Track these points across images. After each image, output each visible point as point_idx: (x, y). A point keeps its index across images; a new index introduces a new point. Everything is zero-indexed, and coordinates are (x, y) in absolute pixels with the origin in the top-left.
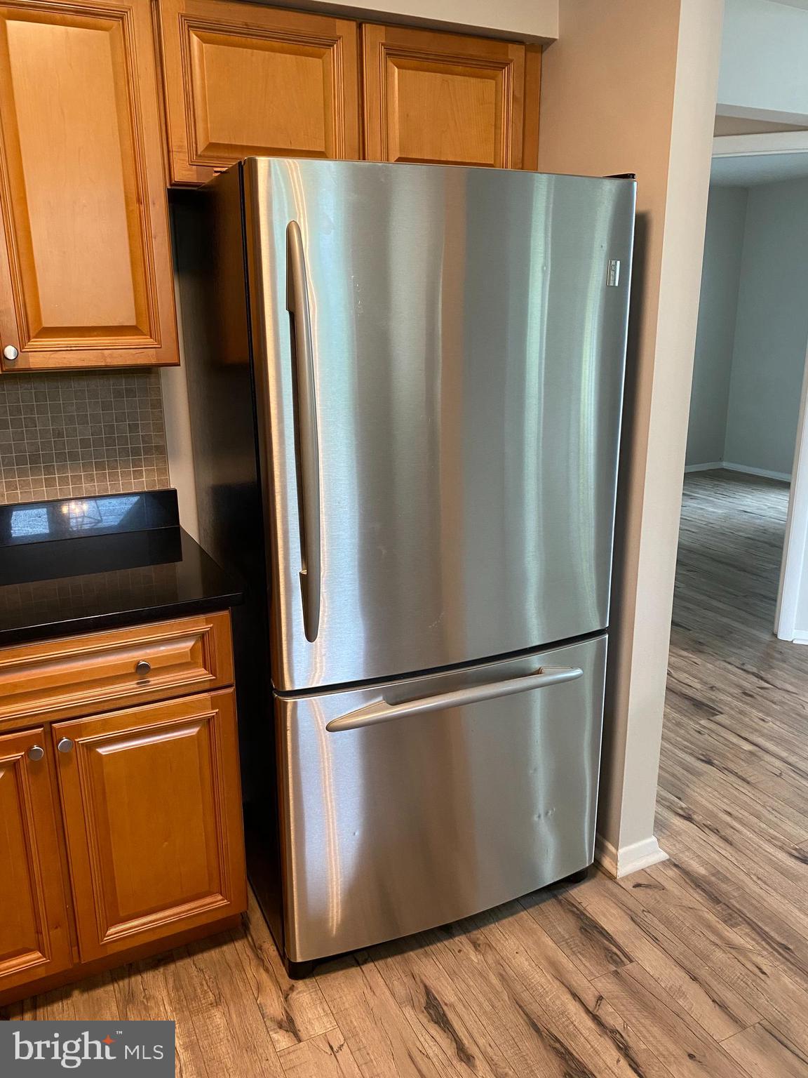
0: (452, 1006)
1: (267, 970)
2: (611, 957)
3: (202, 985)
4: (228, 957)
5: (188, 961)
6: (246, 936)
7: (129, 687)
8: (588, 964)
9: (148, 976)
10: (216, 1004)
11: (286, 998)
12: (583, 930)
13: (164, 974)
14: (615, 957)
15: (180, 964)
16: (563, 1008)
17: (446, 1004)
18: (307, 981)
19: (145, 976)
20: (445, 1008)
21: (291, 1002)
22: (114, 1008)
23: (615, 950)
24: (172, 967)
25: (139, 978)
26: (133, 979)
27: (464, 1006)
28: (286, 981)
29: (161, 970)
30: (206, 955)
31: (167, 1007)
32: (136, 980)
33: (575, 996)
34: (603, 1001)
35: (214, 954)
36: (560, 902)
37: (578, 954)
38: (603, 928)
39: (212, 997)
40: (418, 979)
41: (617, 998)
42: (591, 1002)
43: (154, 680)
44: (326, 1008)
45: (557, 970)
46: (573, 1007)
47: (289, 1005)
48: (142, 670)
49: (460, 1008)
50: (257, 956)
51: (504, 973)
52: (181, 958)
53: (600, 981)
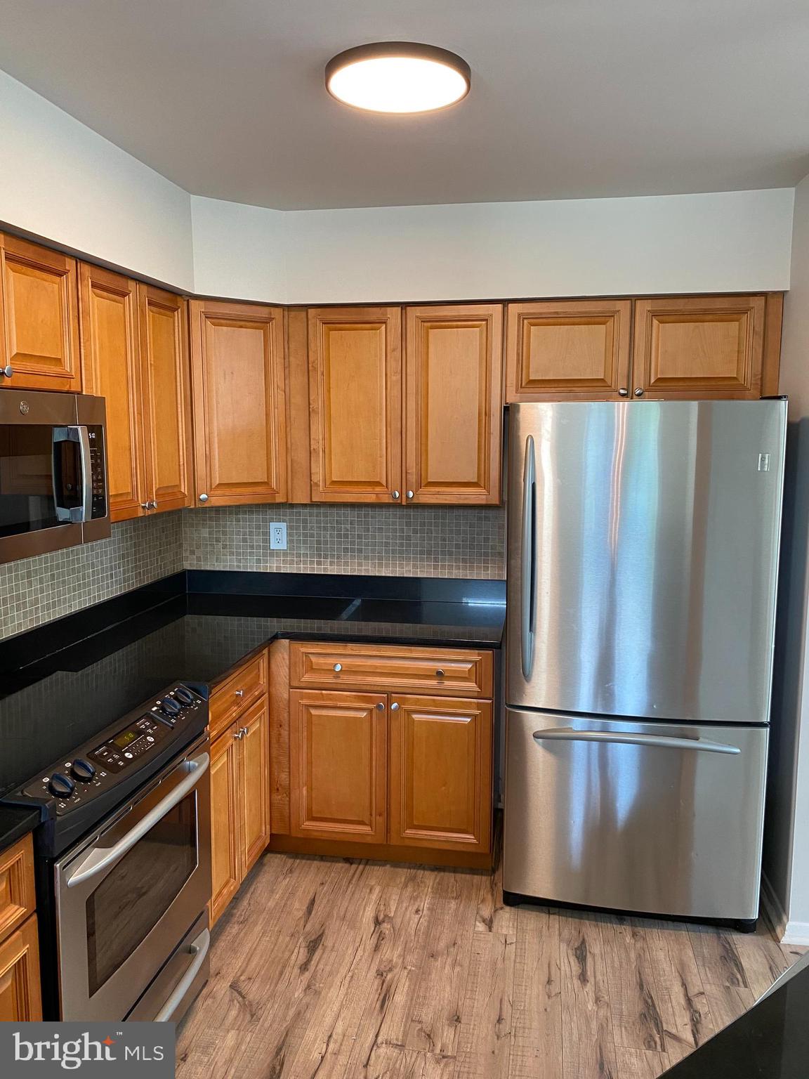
0: (594, 956)
1: (493, 895)
2: (732, 979)
3: (453, 887)
4: (475, 881)
5: (453, 874)
6: (491, 876)
7: (433, 683)
8: (709, 975)
9: (427, 873)
10: (456, 898)
11: (495, 911)
12: (723, 958)
13: (436, 875)
14: (735, 980)
15: (447, 874)
16: (669, 987)
17: (590, 952)
18: (513, 908)
19: (426, 872)
20: (588, 954)
21: (497, 914)
22: (403, 879)
23: (739, 976)
24: (442, 874)
25: (422, 872)
26: (419, 871)
27: (601, 958)
28: (500, 903)
29: (436, 873)
30: (463, 876)
31: (429, 889)
32: (420, 872)
33: (684, 985)
34: (703, 996)
35: (468, 877)
36: (719, 937)
37: (707, 969)
38: (741, 963)
39: (455, 895)
40: (581, 935)
41: (716, 999)
42: (693, 991)
43: (447, 683)
44: (515, 924)
45: (683, 969)
46: (677, 990)
47: (495, 915)
48: (440, 675)
49: (598, 958)
50: (492, 887)
51: (642, 955)
52: (450, 872)
53: (711, 986)
